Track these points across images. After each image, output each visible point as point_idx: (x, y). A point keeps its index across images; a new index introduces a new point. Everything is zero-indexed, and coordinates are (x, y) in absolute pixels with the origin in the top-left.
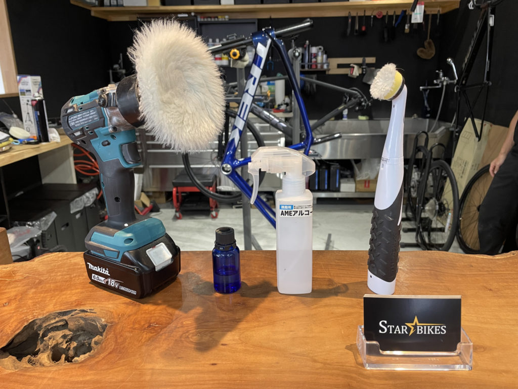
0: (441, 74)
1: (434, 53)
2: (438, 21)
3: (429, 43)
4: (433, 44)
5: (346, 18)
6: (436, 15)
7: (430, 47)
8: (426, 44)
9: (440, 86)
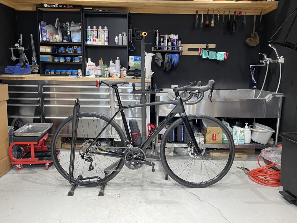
0: (265, 56)
1: (259, 41)
2: (261, 19)
3: (255, 35)
4: (257, 35)
5: (195, 15)
6: (260, 16)
7: (256, 37)
8: (252, 35)
9: (265, 65)
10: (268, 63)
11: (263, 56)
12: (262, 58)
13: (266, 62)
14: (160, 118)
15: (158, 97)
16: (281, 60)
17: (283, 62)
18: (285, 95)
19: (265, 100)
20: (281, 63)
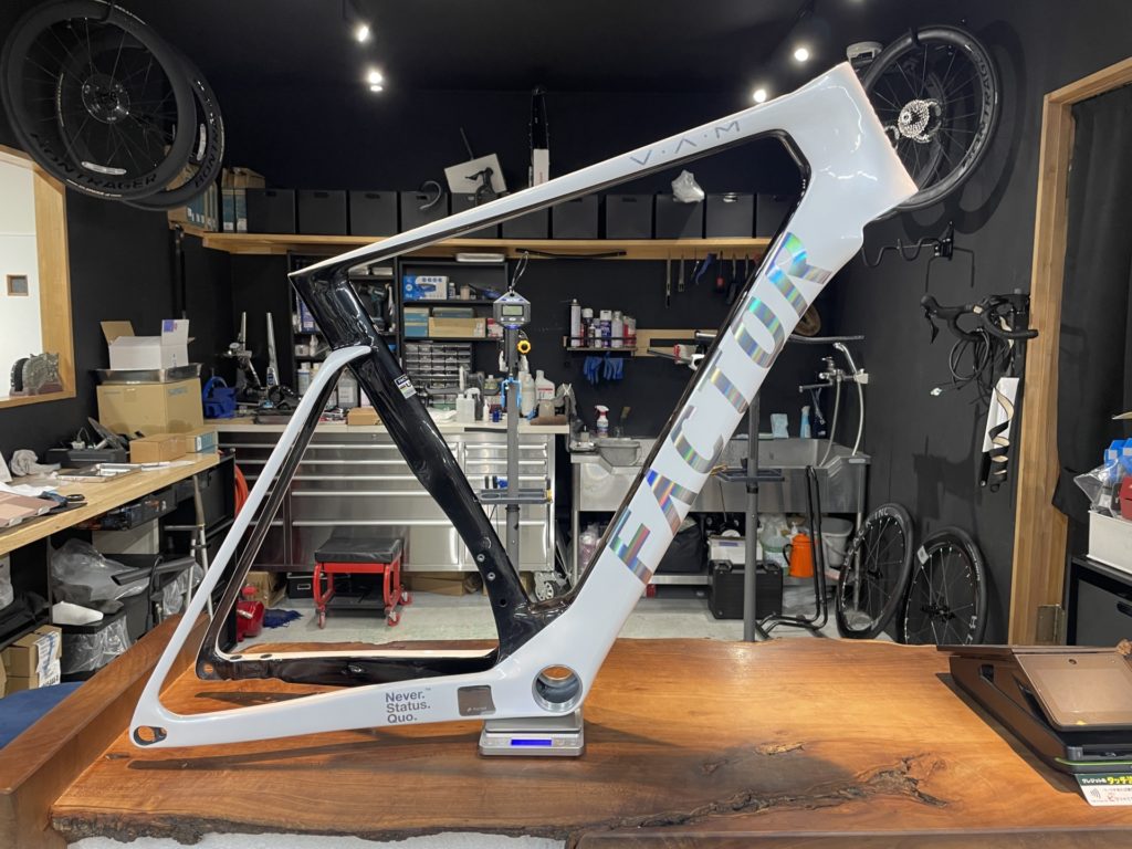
0: (831, 364)
1: (819, 327)
4: (816, 312)
7: (811, 316)
9: (831, 384)
10: (839, 380)
11: (826, 364)
12: (825, 368)
13: (834, 377)
14: (583, 515)
15: (576, 468)
16: (861, 377)
17: (865, 381)
18: (871, 460)
19: (826, 471)
20: (863, 386)
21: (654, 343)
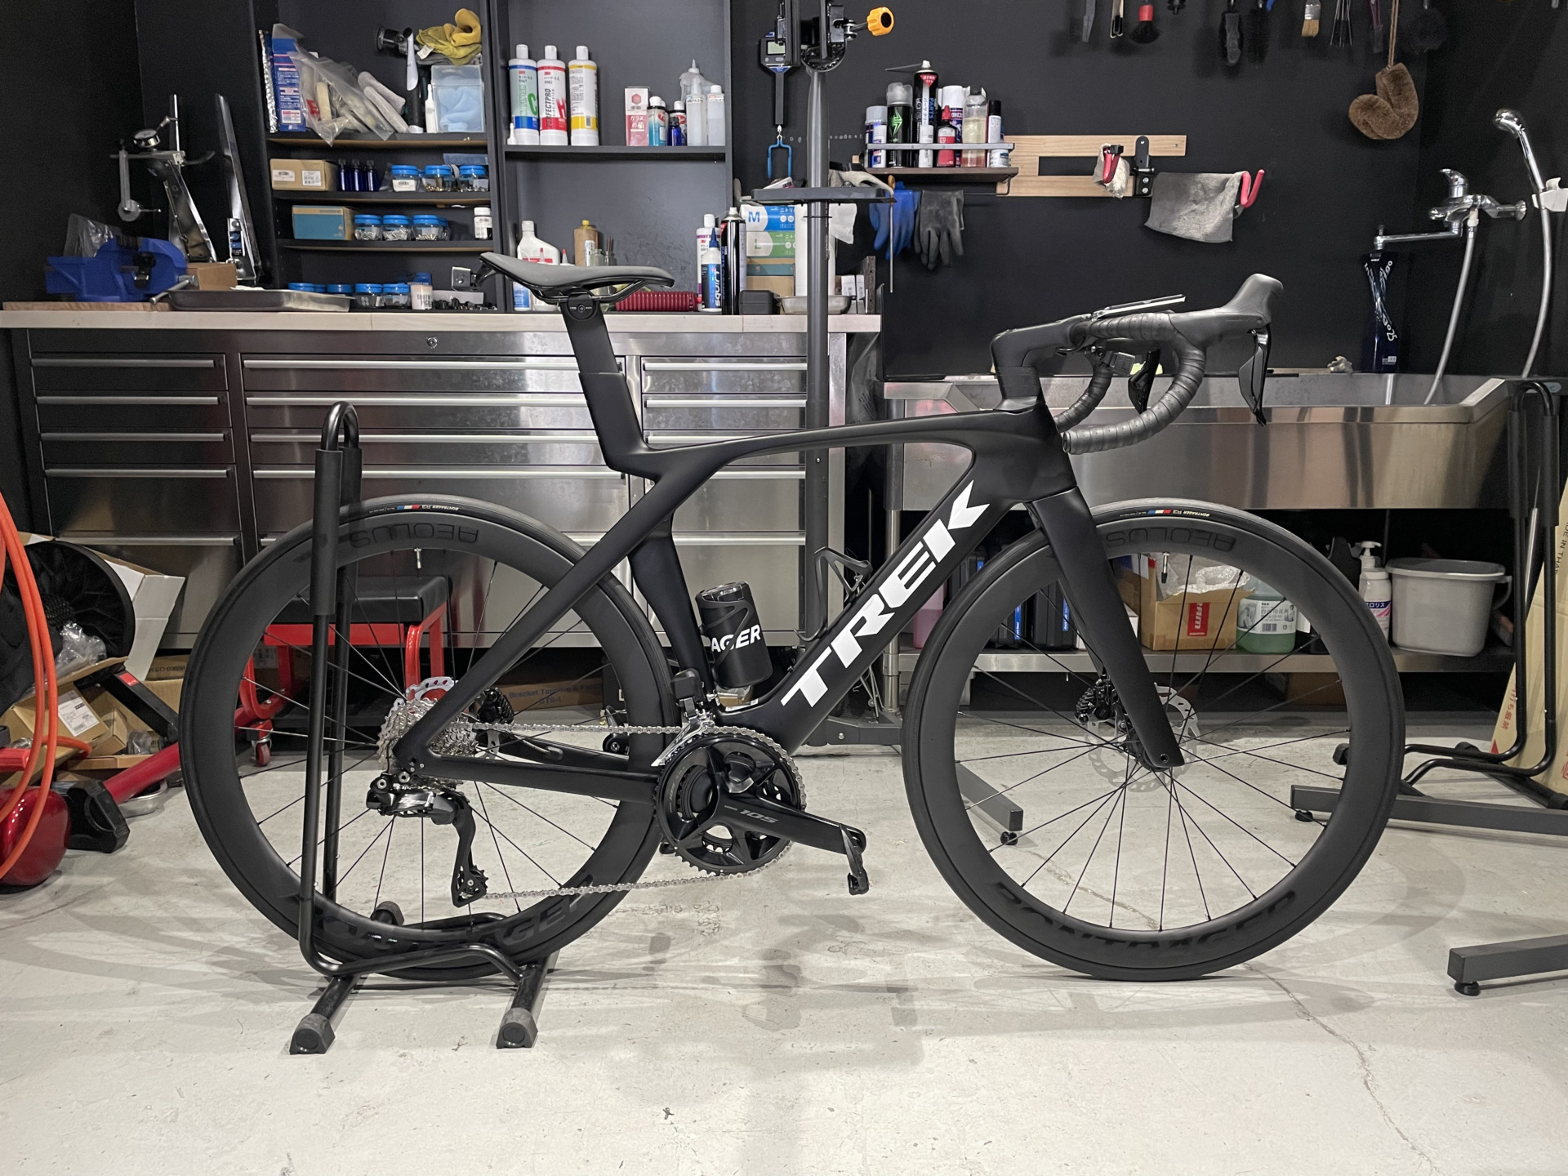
0: (1460, 184)
1: (1415, 113)
3: (1396, 77)
4: (1409, 79)
7: (1401, 90)
8: (1382, 80)
9: (1455, 232)
10: (1473, 221)
13: (1462, 216)
15: (894, 410)
16: (1553, 198)
17: (1561, 207)
19: (1470, 412)
20: (1553, 215)
21: (1049, 166)
